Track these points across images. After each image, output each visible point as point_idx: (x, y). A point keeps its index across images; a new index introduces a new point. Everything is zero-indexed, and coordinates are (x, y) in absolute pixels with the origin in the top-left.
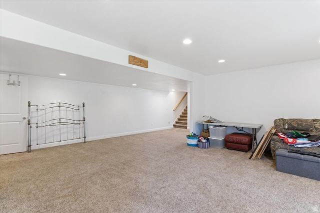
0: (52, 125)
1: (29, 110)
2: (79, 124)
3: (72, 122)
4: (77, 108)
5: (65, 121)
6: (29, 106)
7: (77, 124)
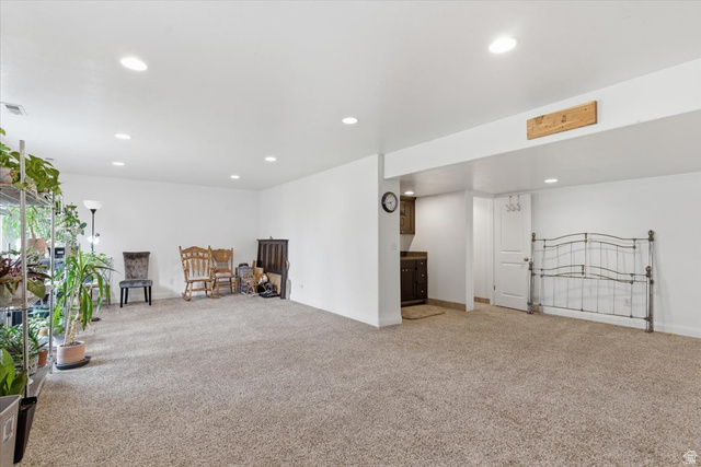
0: (570, 275)
1: (533, 248)
2: (632, 282)
3: (614, 276)
4: (631, 243)
5: (598, 271)
6: (533, 240)
7: (626, 281)
